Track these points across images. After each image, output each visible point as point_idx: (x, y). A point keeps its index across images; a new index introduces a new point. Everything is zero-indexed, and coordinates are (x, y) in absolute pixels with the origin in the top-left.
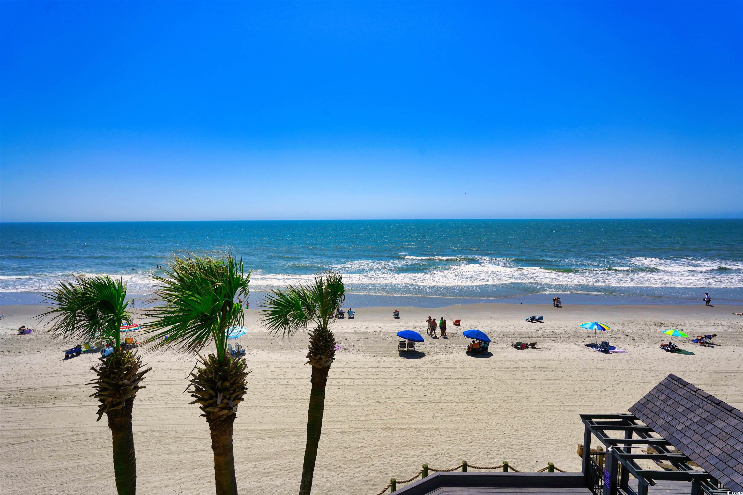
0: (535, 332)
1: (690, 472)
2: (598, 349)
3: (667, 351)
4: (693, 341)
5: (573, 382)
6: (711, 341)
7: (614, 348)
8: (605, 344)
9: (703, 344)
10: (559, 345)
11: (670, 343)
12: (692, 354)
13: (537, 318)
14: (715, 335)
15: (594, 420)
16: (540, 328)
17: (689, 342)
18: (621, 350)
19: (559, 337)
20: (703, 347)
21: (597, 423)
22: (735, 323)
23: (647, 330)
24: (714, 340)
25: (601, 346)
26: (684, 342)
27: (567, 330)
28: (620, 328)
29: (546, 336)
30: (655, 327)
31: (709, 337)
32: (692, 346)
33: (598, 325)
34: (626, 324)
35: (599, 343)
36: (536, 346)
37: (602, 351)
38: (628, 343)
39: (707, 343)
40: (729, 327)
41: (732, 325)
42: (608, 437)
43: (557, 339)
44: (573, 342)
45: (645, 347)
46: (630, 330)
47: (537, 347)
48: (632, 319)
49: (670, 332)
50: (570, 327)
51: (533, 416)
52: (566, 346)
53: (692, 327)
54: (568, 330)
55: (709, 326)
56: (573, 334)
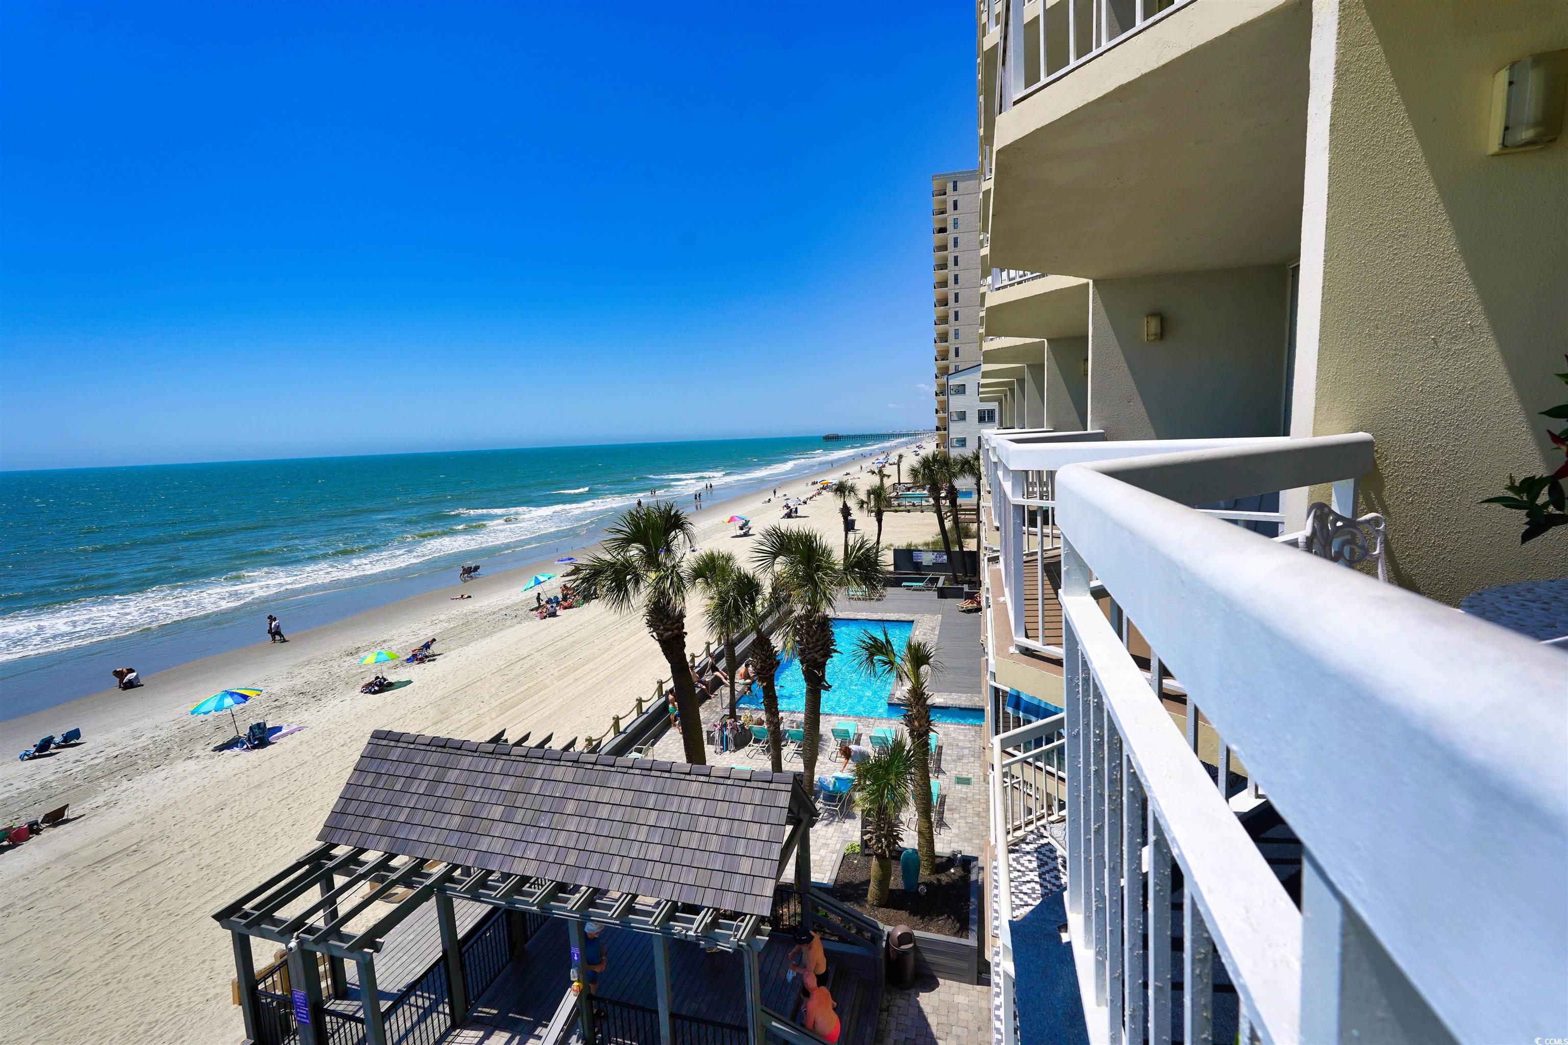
0: (58, 780)
1: (428, 882)
2: (245, 747)
3: (375, 692)
4: (408, 660)
5: (195, 850)
6: (430, 651)
7: (279, 729)
8: (257, 730)
9: (422, 661)
10: (140, 782)
11: (377, 678)
12: (410, 682)
13: (58, 739)
14: (434, 640)
15: (247, 907)
16: (77, 761)
17: (402, 665)
18: (294, 727)
19: (139, 761)
20: (422, 665)
21: (255, 908)
22: (455, 612)
23: (336, 670)
24: (434, 648)
25: (249, 737)
26: (396, 667)
27: (159, 736)
28: (286, 684)
29: (99, 774)
30: (348, 658)
31: (427, 646)
32: (408, 670)
33: (232, 694)
34: (296, 671)
35: (244, 732)
36: (68, 814)
37: (255, 747)
38: (304, 707)
39: (427, 657)
40: (449, 621)
41: (452, 616)
42: (284, 922)
43: (136, 767)
44: (179, 758)
45: (336, 702)
46: (304, 680)
47: (71, 817)
48: (305, 658)
49: (370, 658)
50: (167, 725)
51: (88, 1007)
52: (163, 774)
53: (404, 638)
54: (164, 734)
55: (425, 628)
56: (177, 740)
